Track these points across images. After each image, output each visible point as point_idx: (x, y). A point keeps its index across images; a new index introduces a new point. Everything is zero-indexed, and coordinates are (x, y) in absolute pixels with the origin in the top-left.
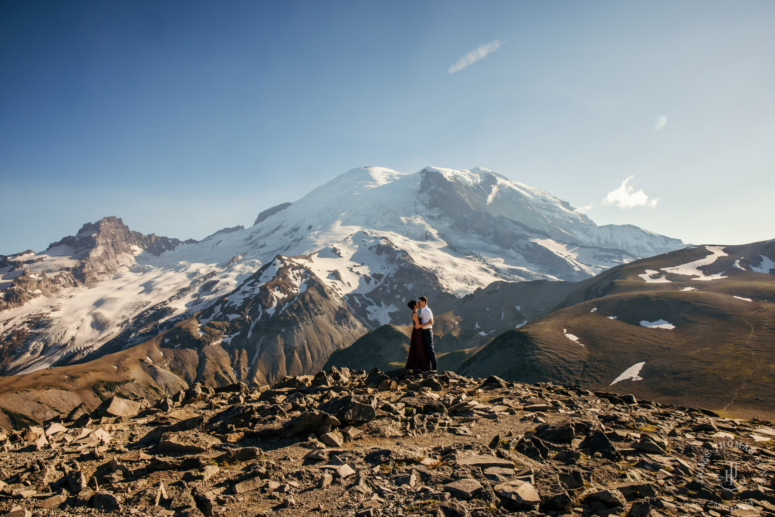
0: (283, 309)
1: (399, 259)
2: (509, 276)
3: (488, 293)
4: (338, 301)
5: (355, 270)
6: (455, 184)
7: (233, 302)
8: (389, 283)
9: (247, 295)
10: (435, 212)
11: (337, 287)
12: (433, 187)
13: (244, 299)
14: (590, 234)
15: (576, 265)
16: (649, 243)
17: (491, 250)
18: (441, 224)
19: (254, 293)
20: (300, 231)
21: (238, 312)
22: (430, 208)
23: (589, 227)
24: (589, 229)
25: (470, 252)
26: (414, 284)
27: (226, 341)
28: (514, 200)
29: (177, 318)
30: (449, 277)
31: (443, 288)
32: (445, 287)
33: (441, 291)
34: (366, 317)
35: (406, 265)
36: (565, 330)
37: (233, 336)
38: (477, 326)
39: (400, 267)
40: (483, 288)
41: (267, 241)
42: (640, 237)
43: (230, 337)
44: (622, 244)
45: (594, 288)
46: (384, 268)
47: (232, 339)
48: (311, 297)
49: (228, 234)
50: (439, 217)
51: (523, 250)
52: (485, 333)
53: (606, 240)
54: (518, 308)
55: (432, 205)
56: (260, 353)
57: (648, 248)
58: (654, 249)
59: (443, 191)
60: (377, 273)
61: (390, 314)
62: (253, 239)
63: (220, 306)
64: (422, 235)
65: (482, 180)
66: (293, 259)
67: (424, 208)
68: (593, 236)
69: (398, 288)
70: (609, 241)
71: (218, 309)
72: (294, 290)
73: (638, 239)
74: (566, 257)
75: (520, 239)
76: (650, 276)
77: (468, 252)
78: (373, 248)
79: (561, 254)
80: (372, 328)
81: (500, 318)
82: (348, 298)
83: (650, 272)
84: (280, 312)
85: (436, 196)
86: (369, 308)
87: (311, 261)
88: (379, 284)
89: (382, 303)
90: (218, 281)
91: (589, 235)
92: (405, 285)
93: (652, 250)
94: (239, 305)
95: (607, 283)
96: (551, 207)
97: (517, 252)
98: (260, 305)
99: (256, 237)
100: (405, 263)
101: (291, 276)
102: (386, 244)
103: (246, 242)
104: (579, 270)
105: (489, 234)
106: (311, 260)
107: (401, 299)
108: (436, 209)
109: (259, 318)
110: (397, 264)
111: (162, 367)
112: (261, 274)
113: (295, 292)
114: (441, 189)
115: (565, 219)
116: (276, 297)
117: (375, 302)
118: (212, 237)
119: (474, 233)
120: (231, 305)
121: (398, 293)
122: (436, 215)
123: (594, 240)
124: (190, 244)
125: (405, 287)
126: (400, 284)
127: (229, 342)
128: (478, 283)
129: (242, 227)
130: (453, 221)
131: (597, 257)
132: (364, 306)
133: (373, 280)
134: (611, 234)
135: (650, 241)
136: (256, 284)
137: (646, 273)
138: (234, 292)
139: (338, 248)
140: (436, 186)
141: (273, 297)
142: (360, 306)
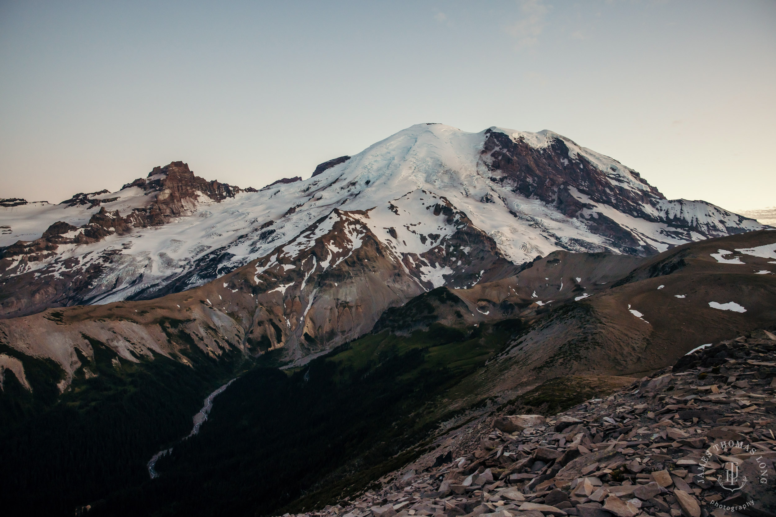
0: (338, 263)
1: (458, 220)
2: (570, 246)
3: (548, 262)
4: (393, 259)
5: (412, 228)
6: (521, 146)
7: (288, 253)
8: (445, 244)
9: (302, 247)
10: (498, 174)
11: (392, 245)
12: (497, 149)
13: (299, 251)
14: (659, 208)
15: (642, 239)
16: (722, 222)
17: (553, 217)
18: (503, 187)
19: (309, 245)
20: (357, 186)
21: (293, 263)
22: (492, 170)
23: (658, 200)
24: (658, 202)
25: (531, 218)
26: (471, 247)
27: (280, 291)
28: (582, 167)
29: (235, 264)
30: (508, 243)
31: (501, 254)
32: (502, 252)
33: (499, 257)
34: (419, 278)
35: (464, 227)
36: (630, 306)
37: (287, 286)
38: (534, 295)
39: (457, 229)
40: (543, 257)
41: (325, 194)
42: (711, 214)
43: (285, 286)
44: (692, 220)
45: (661, 265)
46: (441, 229)
47: (286, 289)
48: (366, 253)
49: (285, 184)
50: (502, 180)
51: (587, 220)
52: (543, 302)
53: (676, 215)
54: (579, 280)
55: (495, 166)
56: (312, 304)
57: (720, 226)
58: (727, 228)
59: (507, 153)
60: (434, 233)
61: (444, 276)
62: (311, 190)
63: (276, 256)
64: (483, 198)
65: (550, 144)
66: (349, 214)
67: (487, 170)
68: (661, 210)
69: (454, 250)
70: (678, 216)
71: (273, 258)
72: (349, 245)
73: (710, 216)
74: (631, 230)
75: (584, 209)
76: (722, 256)
77: (529, 218)
78: (431, 208)
79: (627, 227)
80: (425, 289)
81: (559, 289)
82: (402, 257)
83: (723, 252)
84: (334, 266)
85: (500, 158)
86: (423, 269)
87: (367, 217)
88: (435, 245)
89: (437, 264)
90: (275, 231)
91: (657, 209)
92: (462, 248)
93: (724, 229)
94: (294, 256)
95: (675, 260)
96: (620, 177)
97: (581, 221)
98: (314, 257)
99: (313, 188)
100: (463, 226)
101: (346, 231)
102: (444, 204)
103: (303, 194)
104: (645, 244)
105: (553, 201)
106: (368, 215)
107: (456, 262)
108: (499, 171)
109: (313, 270)
110: (455, 226)
111: (220, 310)
112: (317, 227)
113: (349, 247)
114: (505, 151)
115: (633, 190)
116: (331, 250)
117: (429, 263)
118: (271, 187)
119: (537, 199)
120: (286, 256)
121: (454, 256)
122: (498, 178)
123: (663, 215)
124: (249, 193)
125: (462, 250)
126: (456, 247)
127: (283, 292)
128: (537, 250)
129: (300, 179)
130: (515, 185)
131: (664, 233)
132: (418, 266)
133: (429, 240)
134: (681, 210)
135: (722, 219)
136: (311, 236)
137: (719, 253)
138: (290, 242)
139: (395, 205)
140: (501, 147)
141: (328, 250)
142: (414, 266)
